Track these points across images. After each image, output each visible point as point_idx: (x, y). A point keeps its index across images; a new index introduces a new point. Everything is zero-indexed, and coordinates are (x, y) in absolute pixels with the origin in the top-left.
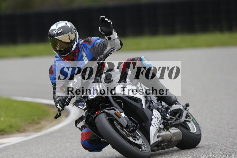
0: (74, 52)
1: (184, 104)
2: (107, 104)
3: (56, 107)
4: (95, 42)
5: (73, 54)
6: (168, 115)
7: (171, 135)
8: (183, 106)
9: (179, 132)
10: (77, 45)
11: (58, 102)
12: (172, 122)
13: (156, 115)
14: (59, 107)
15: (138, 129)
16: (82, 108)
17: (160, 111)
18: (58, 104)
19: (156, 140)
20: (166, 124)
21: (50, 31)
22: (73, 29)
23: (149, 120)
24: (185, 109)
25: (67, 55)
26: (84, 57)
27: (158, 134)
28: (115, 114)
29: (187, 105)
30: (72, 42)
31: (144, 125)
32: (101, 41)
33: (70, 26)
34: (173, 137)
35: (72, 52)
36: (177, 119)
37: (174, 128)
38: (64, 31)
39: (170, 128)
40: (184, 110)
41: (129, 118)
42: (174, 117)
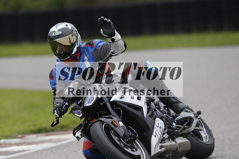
0: (74, 55)
1: (196, 112)
2: (105, 112)
3: (54, 114)
4: (97, 45)
5: (74, 57)
6: (174, 124)
7: (177, 145)
8: (194, 114)
9: (187, 141)
10: (77, 48)
11: (56, 109)
12: (179, 131)
13: (158, 124)
14: (56, 114)
15: (137, 139)
16: (78, 116)
17: (164, 119)
18: (55, 111)
19: (158, 150)
20: (171, 133)
21: (49, 33)
22: (74, 31)
23: (150, 129)
24: (197, 117)
25: (67, 58)
26: (86, 60)
27: (160, 145)
28: (112, 123)
29: (199, 113)
30: (73, 45)
31: (145, 135)
32: (104, 44)
33: (70, 28)
34: (179, 147)
35: (73, 56)
36: (185, 128)
37: (181, 138)
38: (64, 33)
39: (177, 138)
40: (194, 119)
41: (127, 128)
42: (181, 126)
